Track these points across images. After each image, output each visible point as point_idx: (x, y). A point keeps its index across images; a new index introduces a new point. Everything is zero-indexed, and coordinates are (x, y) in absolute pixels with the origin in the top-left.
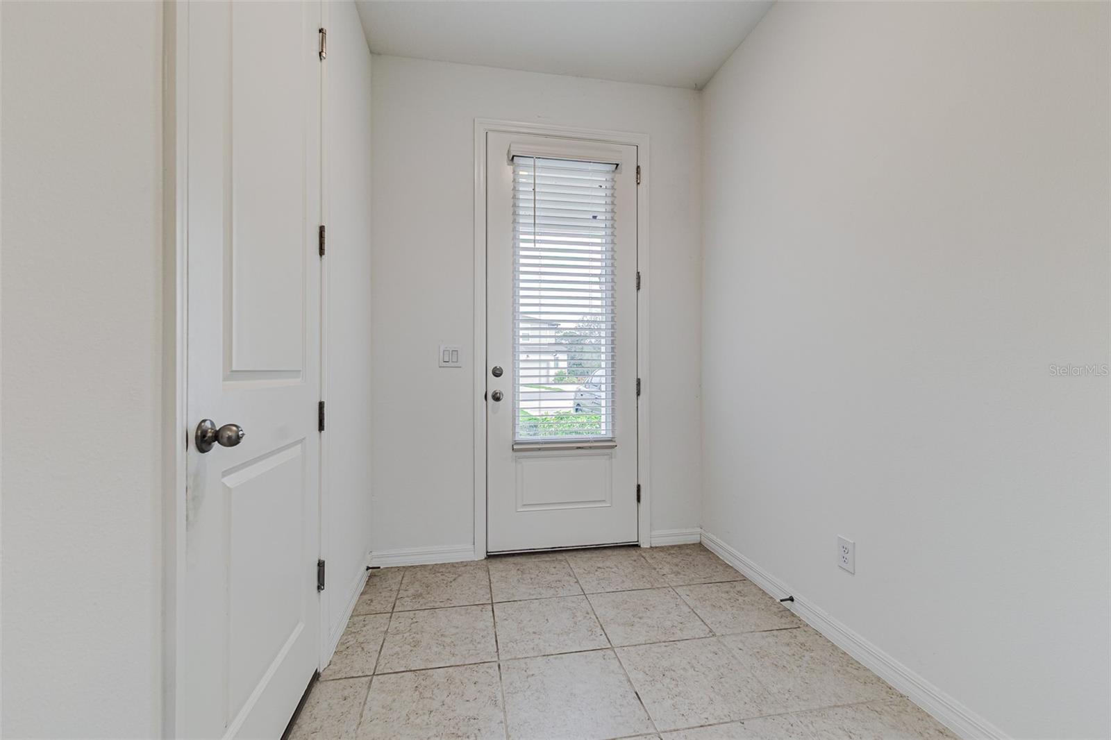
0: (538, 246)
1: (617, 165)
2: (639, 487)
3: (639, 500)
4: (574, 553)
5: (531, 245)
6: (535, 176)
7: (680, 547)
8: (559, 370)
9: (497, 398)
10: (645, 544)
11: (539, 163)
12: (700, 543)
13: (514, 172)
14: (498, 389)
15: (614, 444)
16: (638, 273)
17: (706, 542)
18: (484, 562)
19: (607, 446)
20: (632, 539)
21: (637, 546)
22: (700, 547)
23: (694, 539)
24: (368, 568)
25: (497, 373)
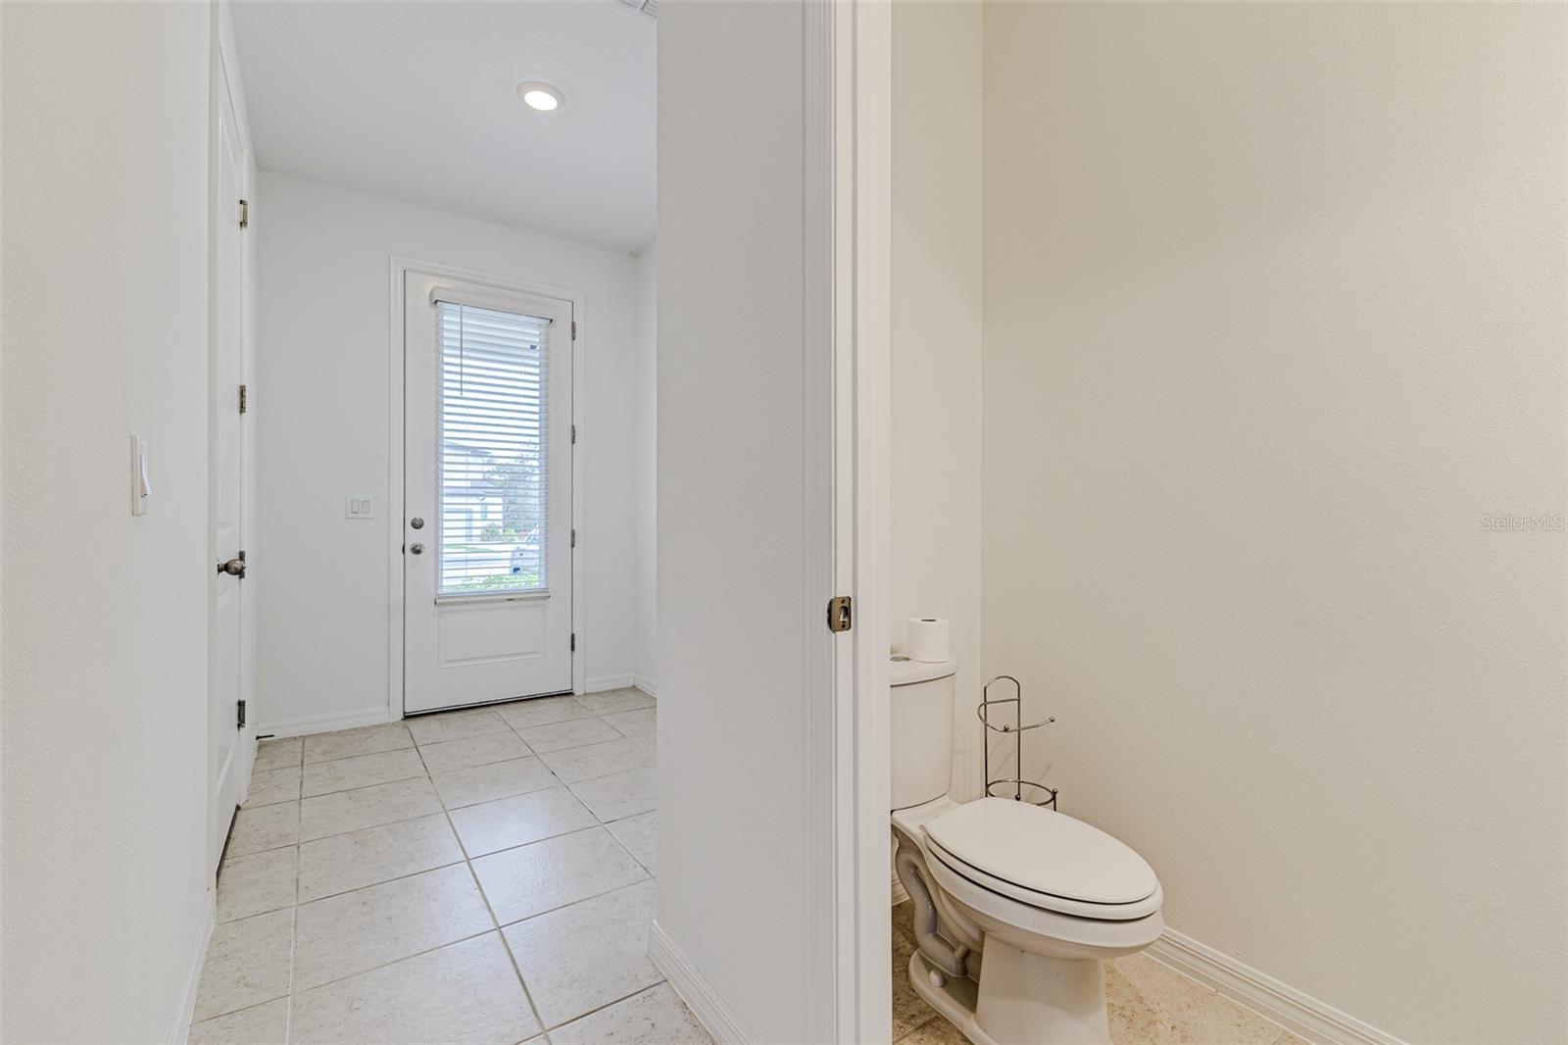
0: (465, 394)
1: (551, 320)
2: (573, 635)
3: (573, 648)
4: (505, 705)
5: (458, 394)
6: (461, 323)
7: (613, 691)
8: (490, 522)
9: (416, 551)
10: (578, 691)
11: (466, 309)
12: (634, 687)
13: (437, 316)
14: (417, 542)
15: (547, 595)
16: (573, 427)
17: (640, 685)
18: (402, 722)
19: (542, 596)
20: (566, 688)
21: (571, 694)
22: (634, 688)
23: (629, 683)
24: (258, 738)
25: (417, 525)
